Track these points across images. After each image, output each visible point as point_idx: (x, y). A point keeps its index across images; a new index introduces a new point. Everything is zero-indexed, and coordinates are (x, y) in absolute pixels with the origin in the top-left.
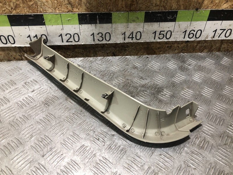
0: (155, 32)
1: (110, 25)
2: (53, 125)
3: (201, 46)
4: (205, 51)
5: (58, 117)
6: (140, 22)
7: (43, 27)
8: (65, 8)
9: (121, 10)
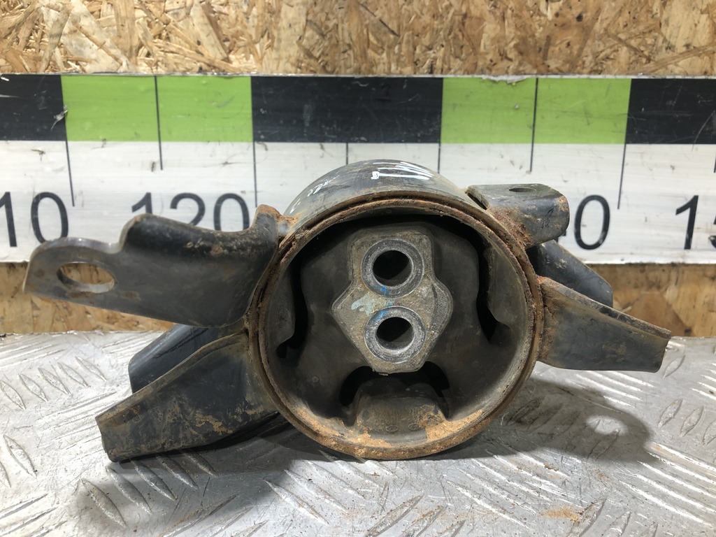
0: (692, 205)
1: (429, 150)
7: (54, 148)
8: (186, 50)
9: (494, 72)
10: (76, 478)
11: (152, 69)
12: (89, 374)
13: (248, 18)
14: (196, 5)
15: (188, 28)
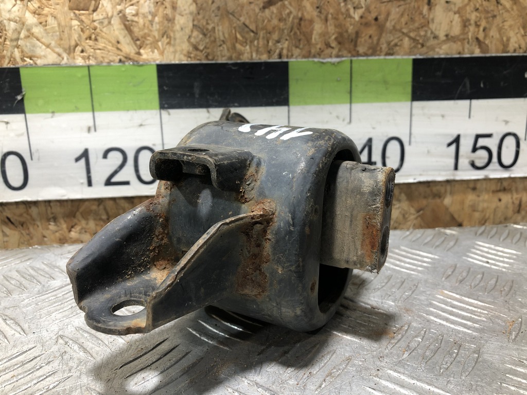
0: (457, 140)
1: (282, 111)
7: (16, 120)
8: (110, 48)
9: (322, 56)
10: (56, 335)
11: (85, 62)
12: (53, 272)
13: (152, 25)
14: (116, 17)
15: (110, 32)
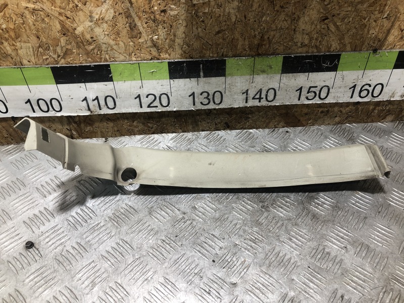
0: (301, 89)
1: (222, 79)
2: (130, 262)
3: (381, 110)
4: (390, 118)
5: (137, 248)
6: (275, 73)
7: (109, 84)
8: (147, 53)
9: (242, 55)
13: (165, 43)
14: (149, 41)
